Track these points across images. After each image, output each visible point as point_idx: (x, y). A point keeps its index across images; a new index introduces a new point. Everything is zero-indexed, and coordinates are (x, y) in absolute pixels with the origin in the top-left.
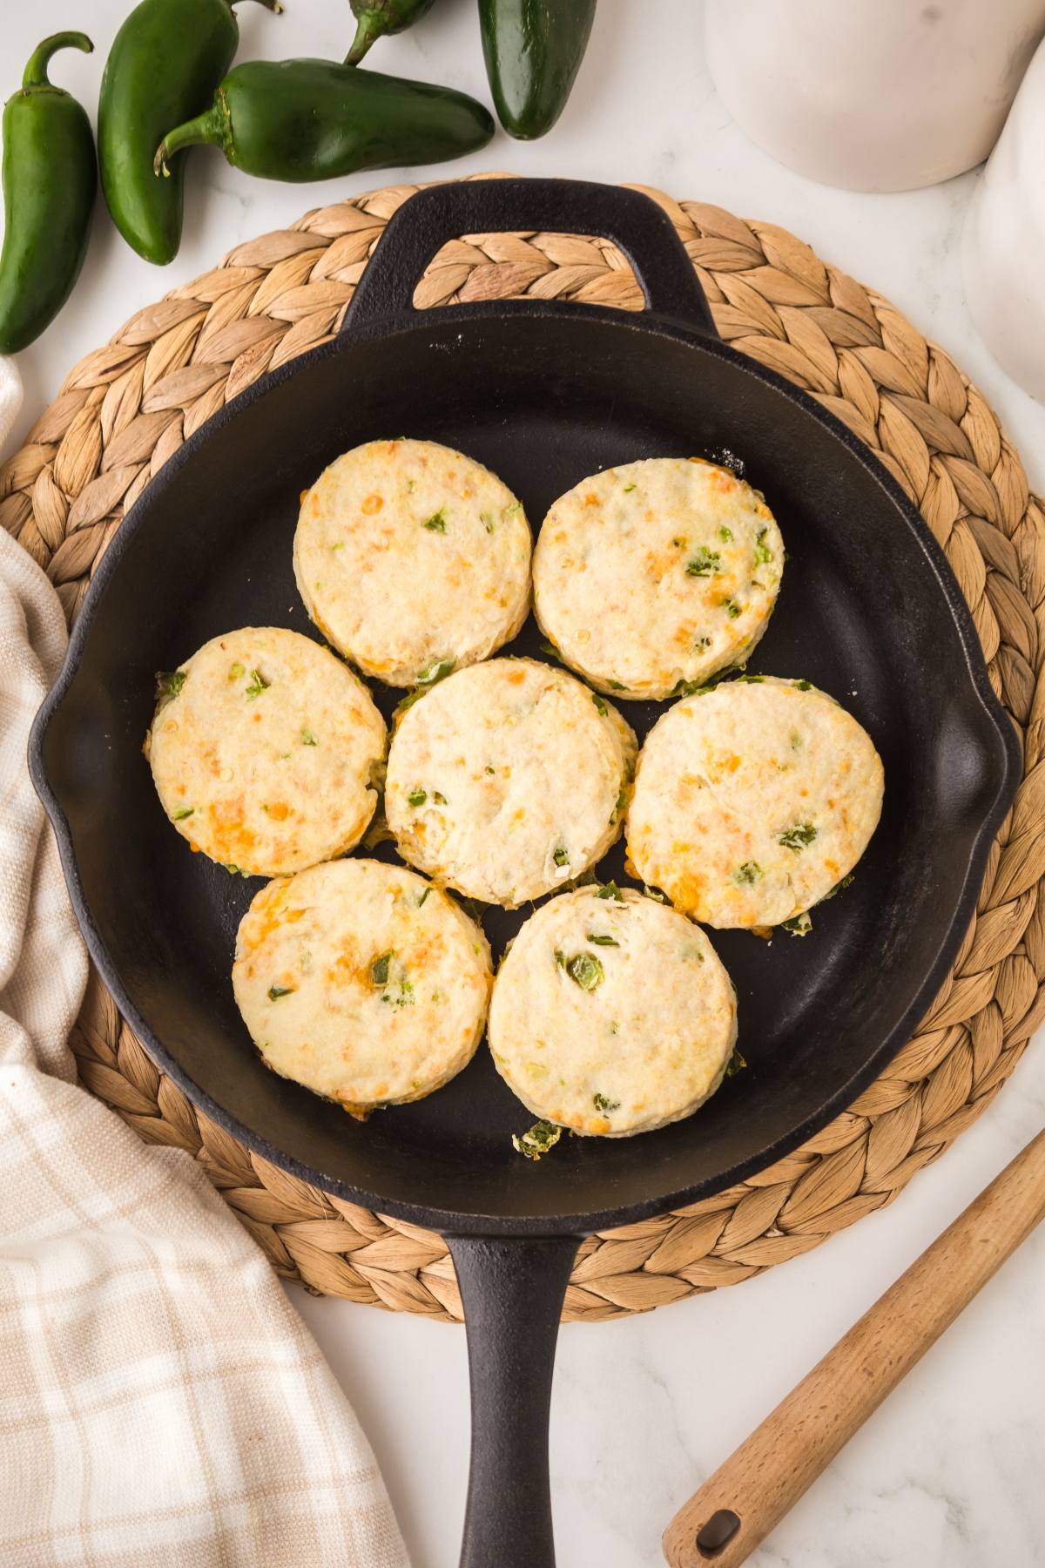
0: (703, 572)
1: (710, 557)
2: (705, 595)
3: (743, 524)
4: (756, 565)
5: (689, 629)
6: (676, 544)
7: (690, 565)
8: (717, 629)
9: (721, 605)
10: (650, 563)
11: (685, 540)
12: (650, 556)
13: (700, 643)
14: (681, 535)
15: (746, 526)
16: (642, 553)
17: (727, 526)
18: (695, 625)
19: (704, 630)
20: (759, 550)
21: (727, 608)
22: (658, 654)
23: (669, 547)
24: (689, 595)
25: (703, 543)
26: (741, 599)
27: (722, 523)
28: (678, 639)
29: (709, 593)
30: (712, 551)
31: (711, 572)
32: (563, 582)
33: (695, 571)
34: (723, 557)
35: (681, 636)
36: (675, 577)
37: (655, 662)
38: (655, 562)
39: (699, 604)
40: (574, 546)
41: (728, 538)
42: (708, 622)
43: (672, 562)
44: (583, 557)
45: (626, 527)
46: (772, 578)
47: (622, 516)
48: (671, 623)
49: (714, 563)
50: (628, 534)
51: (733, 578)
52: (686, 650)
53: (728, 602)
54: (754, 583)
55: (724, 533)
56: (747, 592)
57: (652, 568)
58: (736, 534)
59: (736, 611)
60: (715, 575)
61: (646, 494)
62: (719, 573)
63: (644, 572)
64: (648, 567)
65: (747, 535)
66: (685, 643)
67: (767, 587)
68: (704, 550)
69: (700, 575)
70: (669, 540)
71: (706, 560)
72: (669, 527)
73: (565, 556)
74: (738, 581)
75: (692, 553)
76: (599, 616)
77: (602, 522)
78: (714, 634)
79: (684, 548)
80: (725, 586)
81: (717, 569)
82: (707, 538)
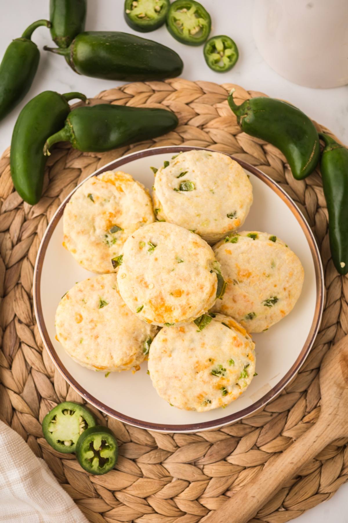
0: (217, 374)
1: (222, 369)
2: (215, 384)
3: (240, 361)
4: (240, 378)
5: (204, 395)
6: (210, 360)
7: (213, 371)
8: (215, 399)
9: (220, 389)
10: (197, 365)
11: (214, 360)
12: (197, 362)
13: (207, 401)
14: (213, 358)
15: (241, 362)
16: (195, 359)
17: (233, 359)
18: (207, 394)
19: (210, 398)
20: (243, 372)
21: (222, 391)
22: (188, 400)
23: (207, 361)
24: (208, 383)
25: (221, 364)
26: (229, 389)
27: (232, 358)
28: (198, 397)
29: (217, 384)
30: (224, 367)
31: (220, 376)
32: (160, 358)
33: (214, 373)
34: (227, 371)
35: (200, 397)
36: (205, 374)
37: (186, 403)
38: (199, 365)
39: (211, 387)
40: (169, 346)
41: (232, 364)
42: (212, 395)
43: (206, 368)
44: (171, 352)
45: (192, 346)
46: (245, 385)
47: (192, 341)
48: (198, 391)
49: (223, 372)
50: (192, 349)
51: (228, 381)
52: (200, 402)
53: (224, 388)
54: (237, 384)
55: (231, 362)
56: (233, 387)
57: (197, 367)
58: (236, 364)
59: (226, 393)
60: (221, 377)
61: (205, 335)
62: (224, 377)
63: (193, 368)
64: (195, 366)
65: (241, 365)
66: (201, 400)
67: (242, 388)
68: (221, 366)
69: (216, 375)
70: (208, 358)
71: (221, 370)
72: (209, 353)
73: (164, 349)
74: (230, 383)
75: (215, 366)
76: (169, 378)
77: (183, 340)
78: (214, 400)
79: (213, 363)
80: (224, 383)
81: (223, 375)
82: (223, 362)
